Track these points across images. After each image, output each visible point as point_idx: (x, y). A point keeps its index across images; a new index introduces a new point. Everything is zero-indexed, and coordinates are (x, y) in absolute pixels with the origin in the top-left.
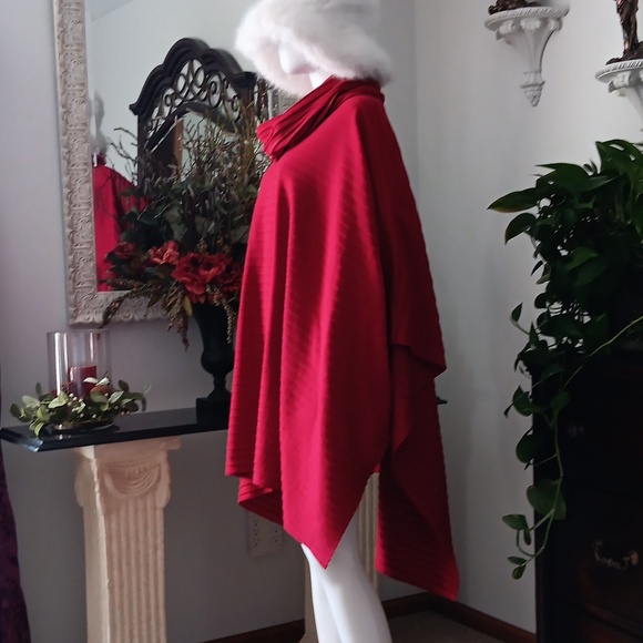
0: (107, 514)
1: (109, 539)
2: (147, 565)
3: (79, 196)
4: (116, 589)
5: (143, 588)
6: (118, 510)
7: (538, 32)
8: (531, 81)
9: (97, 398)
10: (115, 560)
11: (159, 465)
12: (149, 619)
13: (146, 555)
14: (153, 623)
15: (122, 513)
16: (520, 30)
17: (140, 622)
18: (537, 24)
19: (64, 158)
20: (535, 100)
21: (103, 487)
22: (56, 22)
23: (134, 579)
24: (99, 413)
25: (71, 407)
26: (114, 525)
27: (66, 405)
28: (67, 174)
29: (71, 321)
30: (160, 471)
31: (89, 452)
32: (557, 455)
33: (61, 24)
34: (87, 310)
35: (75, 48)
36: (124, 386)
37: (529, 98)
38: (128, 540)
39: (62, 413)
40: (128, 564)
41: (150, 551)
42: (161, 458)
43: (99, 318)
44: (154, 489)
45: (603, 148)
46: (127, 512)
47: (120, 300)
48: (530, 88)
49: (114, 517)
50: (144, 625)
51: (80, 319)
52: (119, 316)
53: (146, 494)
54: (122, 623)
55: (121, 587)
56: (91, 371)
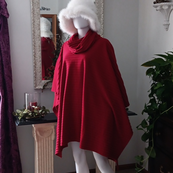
0: (38, 141)
1: (38, 148)
2: (49, 155)
3: (37, 55)
4: (40, 161)
5: (47, 160)
6: (41, 140)
7: (168, 10)
8: (166, 24)
9: (35, 111)
10: (40, 153)
11: (52, 129)
12: (49, 169)
13: (49, 152)
14: (50, 170)
15: (42, 141)
16: (162, 9)
17: (46, 169)
18: (167, 7)
19: (33, 45)
20: (167, 29)
21: (37, 134)
23: (45, 158)
24: (35, 115)
25: (29, 113)
26: (40, 144)
27: (27, 113)
28: (34, 49)
30: (52, 131)
31: (33, 125)
32: (153, 140)
34: (39, 85)
36: (44, 108)
37: (165, 28)
38: (44, 148)
39: (26, 115)
40: (44, 154)
41: (50, 151)
42: (53, 127)
43: (42, 87)
44: (51, 135)
46: (43, 141)
47: (48, 83)
48: (165, 26)
49: (40, 142)
50: (48, 170)
51: (37, 88)
52: (47, 87)
53: (49, 136)
54: (42, 169)
55: (41, 160)
56: (35, 104)
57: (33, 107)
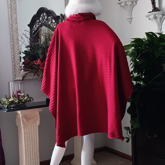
0: (24, 128)
1: (25, 134)
2: (34, 140)
3: (15, 48)
4: (27, 146)
5: (33, 146)
6: (27, 127)
7: (131, 5)
8: (129, 18)
9: (21, 99)
10: (26, 139)
11: (37, 115)
12: (35, 154)
13: (34, 138)
14: (36, 155)
15: (28, 127)
16: (126, 4)
17: (33, 155)
18: (131, 3)
19: (12, 38)
20: (130, 22)
21: (23, 120)
22: (9, 4)
23: (31, 144)
24: (22, 102)
25: (14, 101)
26: (26, 130)
27: (13, 100)
28: (13, 42)
29: (14, 79)
30: (37, 117)
31: (19, 112)
32: (137, 111)
33: (10, 4)
34: (18, 77)
35: (14, 10)
36: (28, 95)
37: (129, 22)
38: (29, 134)
39: (12, 102)
40: (30, 140)
41: (35, 137)
42: (38, 113)
43: (21, 79)
44: (36, 121)
45: (147, 34)
46: (29, 127)
47: (26, 74)
48: (129, 19)
49: (26, 128)
50: (34, 155)
51: (16, 79)
52: (26, 78)
53: (34, 123)
54: (28, 155)
55: (28, 146)
56: (19, 92)
57: (19, 94)
